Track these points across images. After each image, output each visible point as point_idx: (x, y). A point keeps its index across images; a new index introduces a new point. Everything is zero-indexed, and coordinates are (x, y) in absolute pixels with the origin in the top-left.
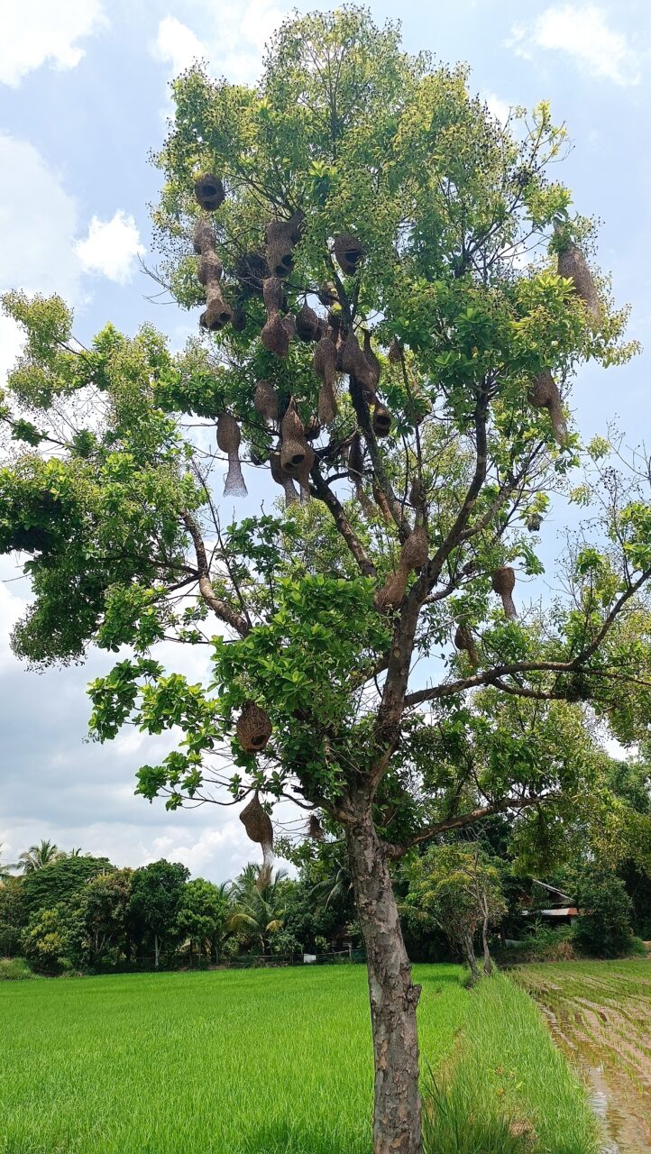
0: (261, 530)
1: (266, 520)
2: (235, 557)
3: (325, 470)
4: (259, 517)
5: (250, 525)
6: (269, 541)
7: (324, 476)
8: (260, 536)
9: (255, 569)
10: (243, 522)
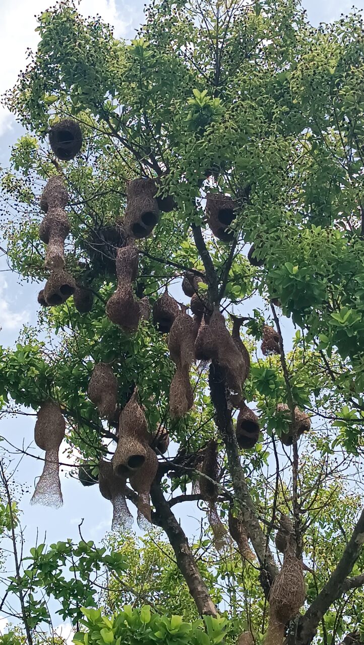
0: (76, 559)
1: (84, 548)
2: (33, 590)
3: (169, 490)
4: (76, 541)
5: (63, 551)
6: (85, 575)
7: (167, 497)
8: (73, 568)
9: (60, 612)
10: (53, 546)
